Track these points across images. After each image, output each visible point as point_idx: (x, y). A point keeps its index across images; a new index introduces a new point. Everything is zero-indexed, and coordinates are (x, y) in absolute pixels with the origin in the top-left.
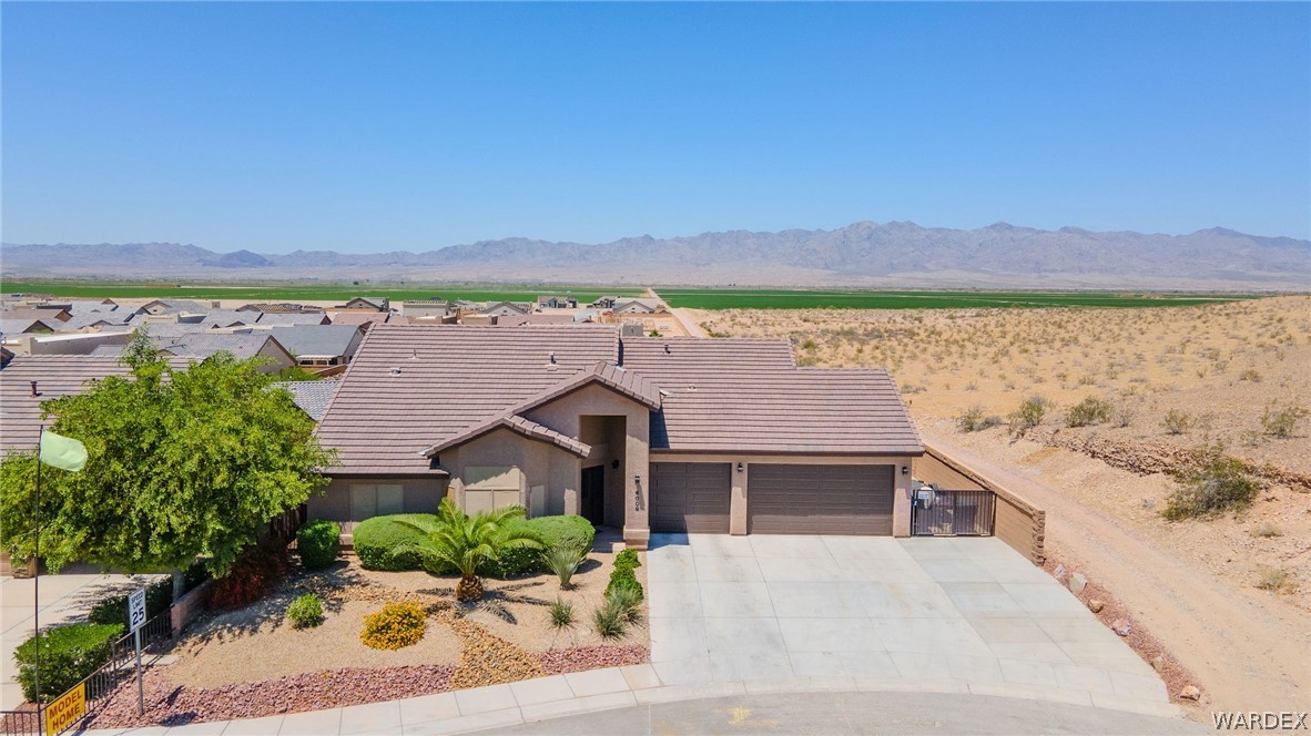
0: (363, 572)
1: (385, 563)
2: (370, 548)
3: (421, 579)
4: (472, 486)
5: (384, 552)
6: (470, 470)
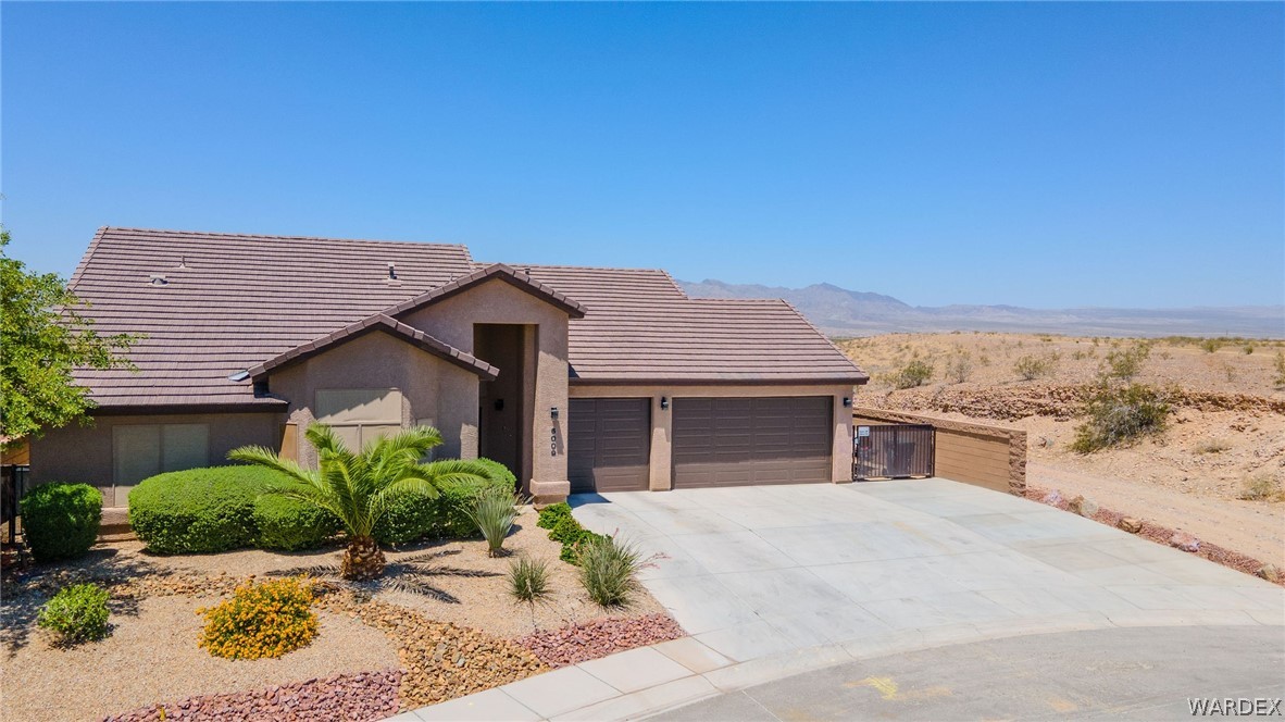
0: (149, 559)
1: (193, 541)
2: (166, 518)
4: (328, 420)
5: (191, 522)
6: (323, 396)
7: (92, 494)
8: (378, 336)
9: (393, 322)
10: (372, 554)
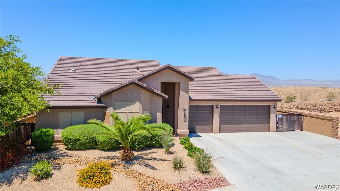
1: (79, 147)
2: (71, 139)
4: (118, 111)
5: (78, 141)
6: (117, 104)
7: (51, 131)
8: (133, 86)
9: (137, 82)
10: (130, 153)
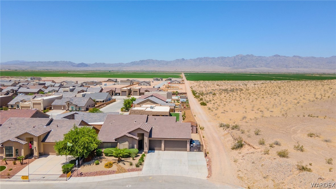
0: (105, 156)
1: (108, 155)
2: (106, 153)
3: (113, 158)
4: (121, 144)
7: (101, 149)
8: (125, 136)
